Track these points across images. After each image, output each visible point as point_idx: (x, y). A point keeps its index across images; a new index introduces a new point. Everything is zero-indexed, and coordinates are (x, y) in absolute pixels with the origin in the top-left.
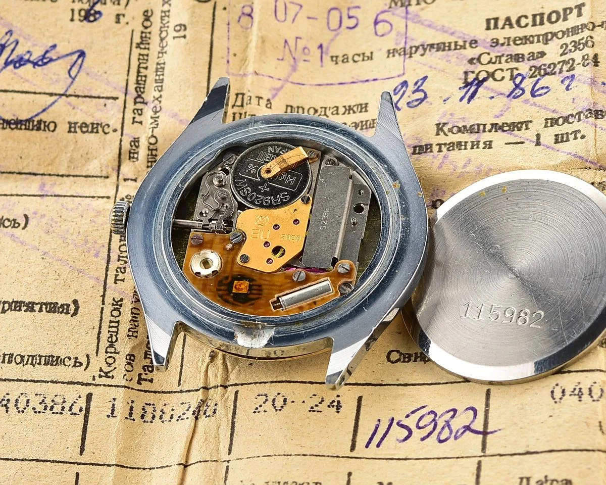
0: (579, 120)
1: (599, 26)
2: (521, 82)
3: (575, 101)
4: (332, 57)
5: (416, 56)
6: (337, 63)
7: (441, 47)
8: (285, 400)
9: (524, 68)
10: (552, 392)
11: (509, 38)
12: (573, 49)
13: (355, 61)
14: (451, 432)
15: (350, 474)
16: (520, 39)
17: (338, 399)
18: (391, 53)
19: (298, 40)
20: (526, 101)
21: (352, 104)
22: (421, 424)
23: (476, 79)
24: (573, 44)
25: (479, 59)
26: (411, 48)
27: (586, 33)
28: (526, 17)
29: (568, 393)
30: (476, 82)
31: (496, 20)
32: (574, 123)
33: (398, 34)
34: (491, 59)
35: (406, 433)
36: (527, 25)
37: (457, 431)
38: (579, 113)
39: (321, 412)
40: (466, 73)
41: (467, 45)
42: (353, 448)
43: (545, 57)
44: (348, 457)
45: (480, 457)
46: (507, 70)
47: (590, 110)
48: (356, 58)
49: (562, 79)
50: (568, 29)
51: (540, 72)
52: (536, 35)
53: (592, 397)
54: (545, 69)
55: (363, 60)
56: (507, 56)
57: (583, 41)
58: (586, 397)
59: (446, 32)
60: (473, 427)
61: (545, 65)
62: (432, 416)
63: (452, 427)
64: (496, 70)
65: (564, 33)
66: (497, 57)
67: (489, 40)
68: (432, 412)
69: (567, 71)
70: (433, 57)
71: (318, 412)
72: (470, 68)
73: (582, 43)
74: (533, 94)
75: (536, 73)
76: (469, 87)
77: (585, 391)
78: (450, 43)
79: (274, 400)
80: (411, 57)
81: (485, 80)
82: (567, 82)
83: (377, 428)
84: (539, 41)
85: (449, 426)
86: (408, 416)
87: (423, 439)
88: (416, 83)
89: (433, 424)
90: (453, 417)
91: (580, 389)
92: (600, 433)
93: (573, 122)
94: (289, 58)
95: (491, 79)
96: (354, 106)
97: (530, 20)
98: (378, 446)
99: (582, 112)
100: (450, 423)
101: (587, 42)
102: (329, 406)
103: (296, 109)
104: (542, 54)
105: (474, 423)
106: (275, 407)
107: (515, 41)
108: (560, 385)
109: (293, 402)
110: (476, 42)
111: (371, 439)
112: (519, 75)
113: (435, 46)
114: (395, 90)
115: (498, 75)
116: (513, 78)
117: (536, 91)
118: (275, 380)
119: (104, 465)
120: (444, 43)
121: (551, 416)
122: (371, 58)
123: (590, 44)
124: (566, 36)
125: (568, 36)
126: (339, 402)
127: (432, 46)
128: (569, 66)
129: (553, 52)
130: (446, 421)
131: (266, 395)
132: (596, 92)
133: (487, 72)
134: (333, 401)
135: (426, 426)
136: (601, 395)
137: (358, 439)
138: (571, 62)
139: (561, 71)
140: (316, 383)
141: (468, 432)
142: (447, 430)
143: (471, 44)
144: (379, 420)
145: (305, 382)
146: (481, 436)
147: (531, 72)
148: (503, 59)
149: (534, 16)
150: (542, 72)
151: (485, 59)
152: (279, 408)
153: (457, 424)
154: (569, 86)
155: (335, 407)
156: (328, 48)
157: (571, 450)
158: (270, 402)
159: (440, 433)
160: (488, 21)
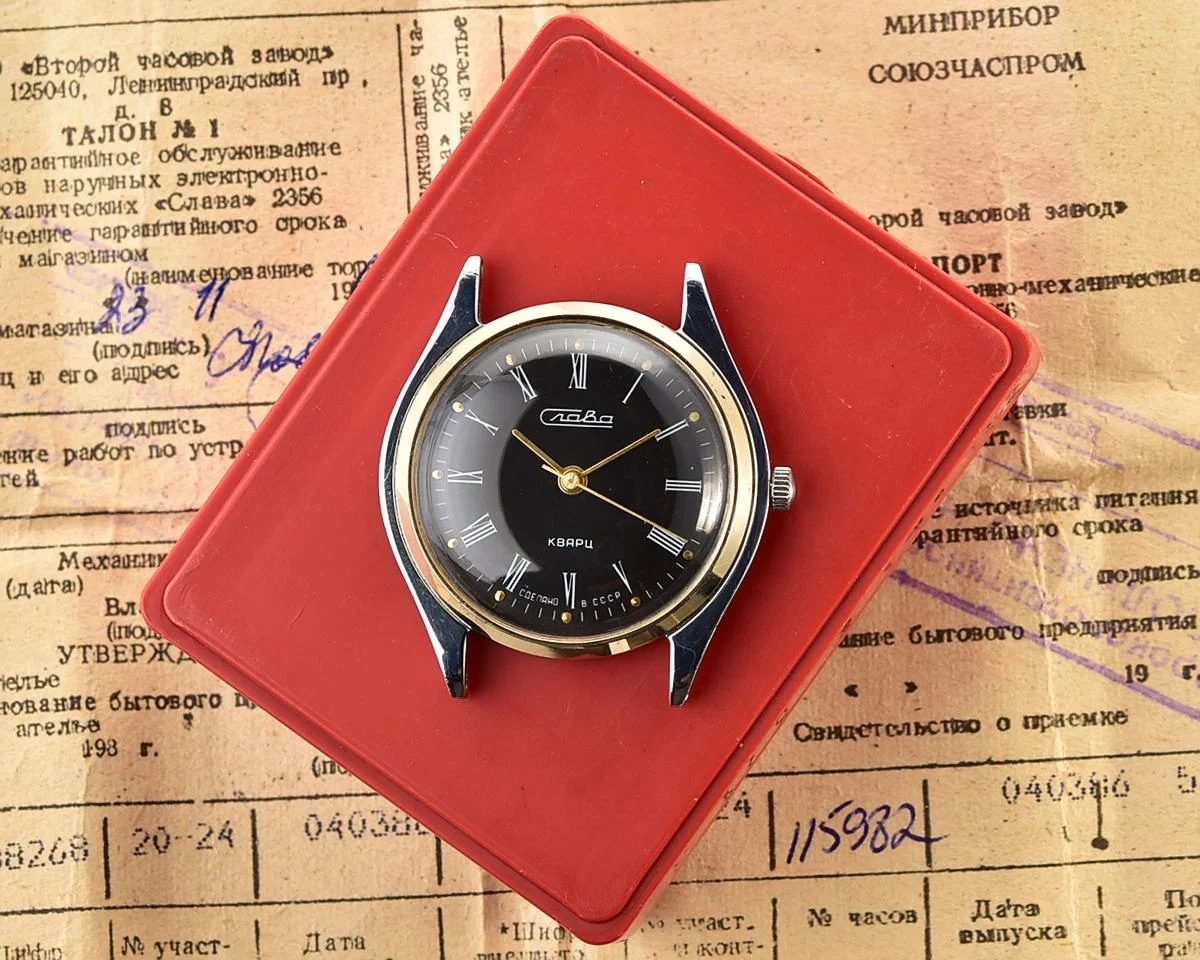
1: (1021, 288)
10: (1004, 788)
14: (886, 838)
15: (774, 901)
29: (1023, 790)
35: (832, 840)
37: (894, 837)
39: (728, 819)
42: (773, 866)
44: (769, 878)
45: (926, 872)
50: (981, 286)
53: (1052, 795)
58: (1044, 795)
60: (912, 831)
62: (861, 815)
63: (887, 830)
68: (860, 810)
71: (725, 819)
77: (1044, 788)
83: (797, 834)
85: (883, 829)
86: (831, 816)
87: (854, 848)
89: (863, 827)
90: (886, 817)
91: (1037, 785)
92: (1066, 841)
98: (802, 860)
100: (884, 825)
102: (735, 809)
105: (913, 826)
108: (1013, 779)
111: (792, 850)
119: (468, 894)
121: (1005, 821)
126: (746, 802)
130: (878, 823)
134: (739, 802)
135: (855, 829)
136: (1062, 791)
137: (777, 851)
141: (907, 839)
142: (881, 834)
144: (798, 824)
146: (923, 844)
153: (893, 826)
155: (743, 810)
157: (1034, 866)
159: (873, 839)
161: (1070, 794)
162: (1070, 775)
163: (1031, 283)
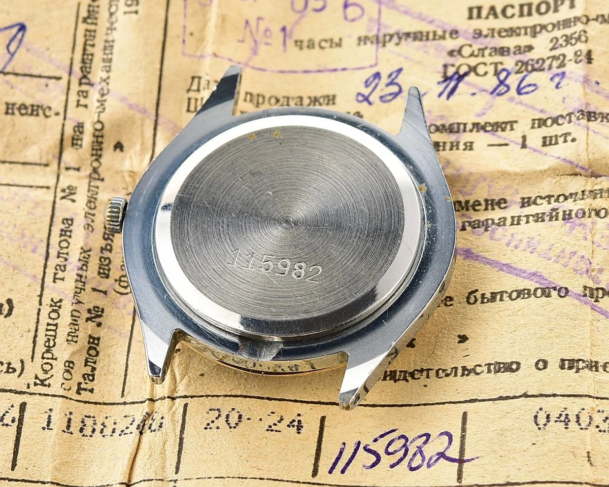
0: (570, 122)
1: (593, 20)
2: (506, 78)
3: (566, 101)
4: (296, 42)
5: (391, 46)
6: (301, 48)
7: (417, 36)
8: (240, 417)
9: (509, 62)
10: (536, 417)
11: (493, 30)
12: (564, 44)
13: (322, 48)
16: (506, 30)
17: (299, 418)
18: (362, 40)
19: (260, 21)
20: (511, 99)
21: (318, 94)
22: (391, 450)
23: (457, 73)
24: (564, 38)
25: (460, 52)
26: (385, 36)
27: (579, 27)
28: (512, 7)
29: (553, 419)
30: (456, 76)
31: (479, 9)
32: (563, 125)
33: (371, 19)
34: (473, 52)
35: (374, 459)
36: (513, 16)
37: (431, 459)
38: (570, 114)
39: (280, 431)
40: (445, 66)
41: (447, 35)
42: (315, 473)
43: (533, 51)
44: (309, 483)
46: (491, 64)
47: (582, 111)
48: (323, 44)
49: (551, 76)
50: (559, 22)
51: (527, 67)
52: (523, 27)
53: (579, 425)
54: (532, 65)
55: (331, 46)
56: (491, 49)
57: (576, 36)
58: (573, 424)
59: (423, 20)
60: (447, 454)
61: (532, 60)
62: (403, 441)
63: (425, 453)
64: (478, 64)
65: (554, 26)
66: (479, 50)
67: (471, 31)
68: (403, 437)
69: (558, 68)
70: (410, 47)
71: (276, 431)
72: (450, 60)
73: (575, 38)
74: (519, 92)
75: (523, 69)
76: (448, 82)
77: (573, 418)
78: (428, 33)
79: (228, 416)
80: (384, 45)
81: (466, 74)
82: (557, 80)
83: (341, 453)
84: (526, 34)
85: (421, 452)
86: (376, 440)
87: (392, 466)
88: (390, 76)
89: (403, 450)
90: (425, 442)
91: (567, 415)
92: (588, 464)
93: (563, 123)
94: (249, 41)
95: (472, 74)
96: (321, 97)
97: (517, 10)
98: (343, 472)
99: (572, 113)
100: (423, 449)
101: (580, 36)
102: (289, 426)
103: (256, 97)
104: (530, 48)
105: (449, 450)
106: (229, 424)
107: (499, 32)
108: (544, 410)
109: (249, 419)
110: (457, 32)
111: (335, 464)
112: (504, 70)
113: (412, 35)
114: (366, 82)
115: (481, 69)
116: (497, 74)
117: (522, 89)
118: (229, 394)
119: (37, 482)
120: (421, 33)
121: (534, 444)
122: (339, 45)
123: (583, 38)
124: (556, 29)
125: (559, 29)
126: (299, 421)
127: (408, 35)
128: (559, 62)
129: (541, 46)
130: (418, 447)
131: (218, 410)
132: (588, 91)
133: (469, 66)
134: (294, 421)
135: (396, 451)
136: (590, 423)
137: (321, 463)
138: (561, 58)
139: (550, 68)
140: (275, 399)
141: (442, 459)
142: (419, 456)
143: (451, 34)
144: (344, 444)
145: (262, 398)
146: (457, 464)
147: (517, 68)
148: (487, 52)
149: (522, 6)
150: (530, 68)
151: (466, 51)
152: (233, 425)
153: (430, 450)
154: (559, 84)
155: (296, 427)
156: (292, 31)
157: (556, 482)
158: (223, 419)
159: (411, 460)
160: (471, 10)
161: (597, 427)
162: (599, 411)
163: (603, 16)
